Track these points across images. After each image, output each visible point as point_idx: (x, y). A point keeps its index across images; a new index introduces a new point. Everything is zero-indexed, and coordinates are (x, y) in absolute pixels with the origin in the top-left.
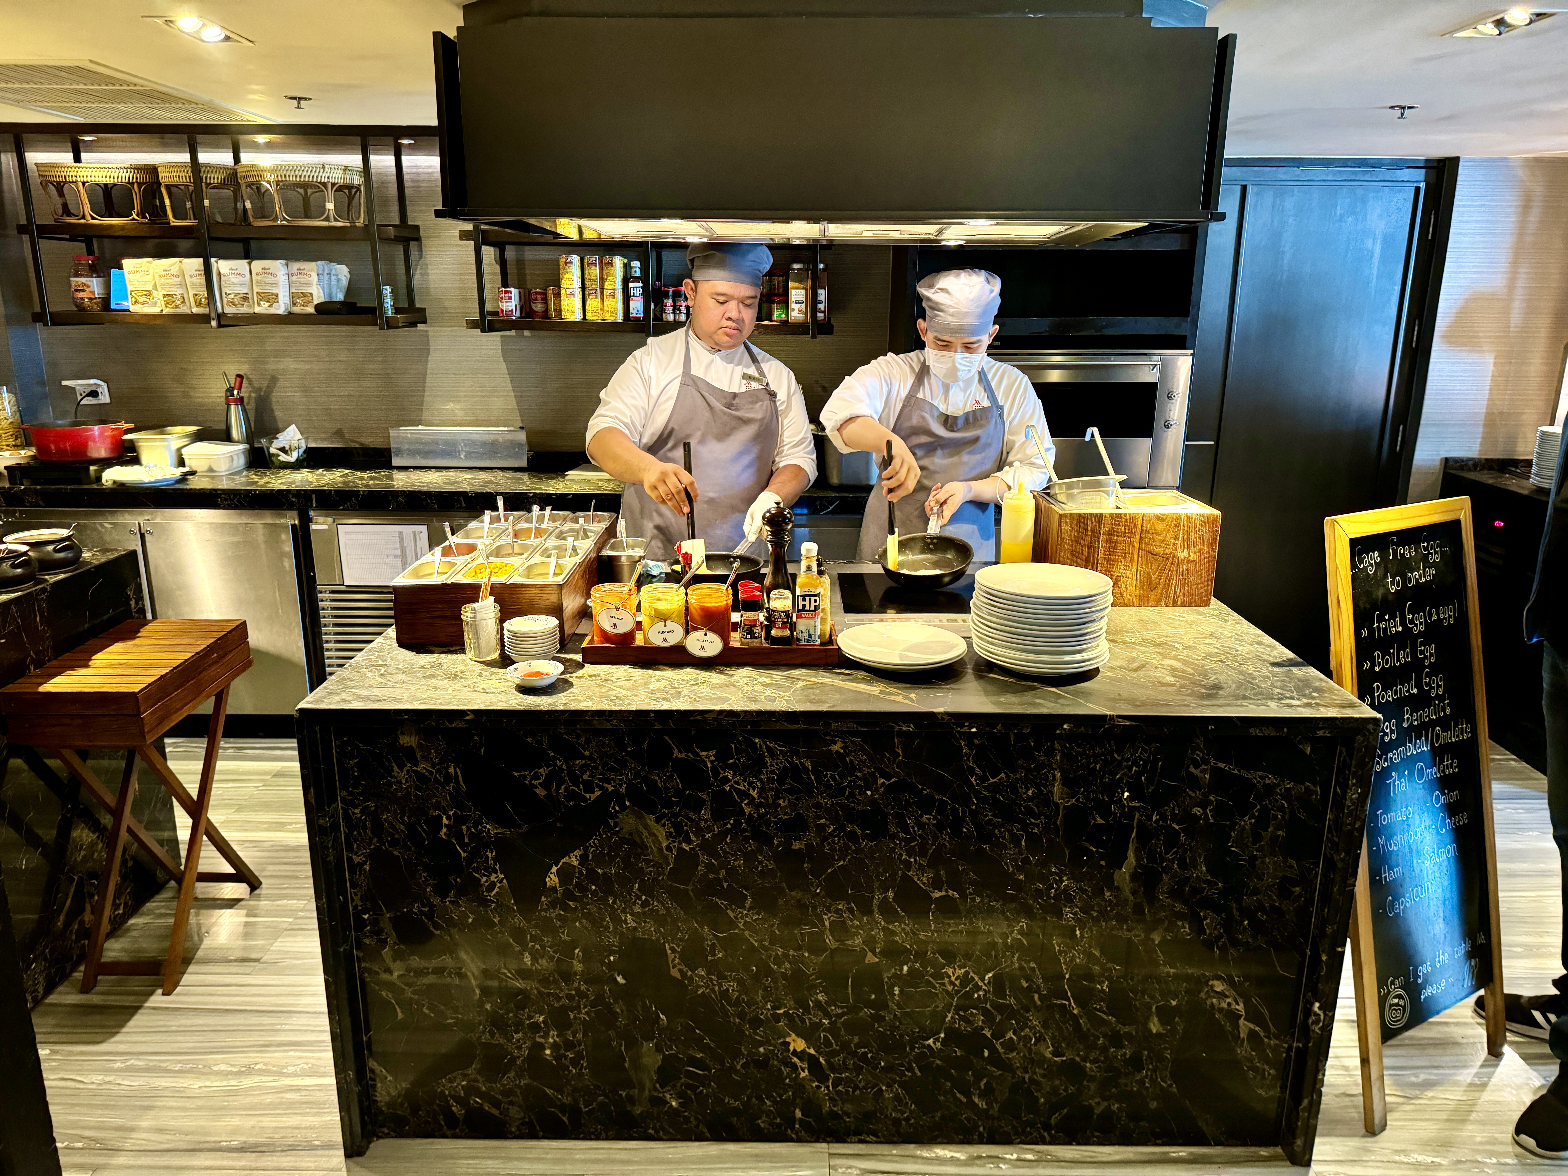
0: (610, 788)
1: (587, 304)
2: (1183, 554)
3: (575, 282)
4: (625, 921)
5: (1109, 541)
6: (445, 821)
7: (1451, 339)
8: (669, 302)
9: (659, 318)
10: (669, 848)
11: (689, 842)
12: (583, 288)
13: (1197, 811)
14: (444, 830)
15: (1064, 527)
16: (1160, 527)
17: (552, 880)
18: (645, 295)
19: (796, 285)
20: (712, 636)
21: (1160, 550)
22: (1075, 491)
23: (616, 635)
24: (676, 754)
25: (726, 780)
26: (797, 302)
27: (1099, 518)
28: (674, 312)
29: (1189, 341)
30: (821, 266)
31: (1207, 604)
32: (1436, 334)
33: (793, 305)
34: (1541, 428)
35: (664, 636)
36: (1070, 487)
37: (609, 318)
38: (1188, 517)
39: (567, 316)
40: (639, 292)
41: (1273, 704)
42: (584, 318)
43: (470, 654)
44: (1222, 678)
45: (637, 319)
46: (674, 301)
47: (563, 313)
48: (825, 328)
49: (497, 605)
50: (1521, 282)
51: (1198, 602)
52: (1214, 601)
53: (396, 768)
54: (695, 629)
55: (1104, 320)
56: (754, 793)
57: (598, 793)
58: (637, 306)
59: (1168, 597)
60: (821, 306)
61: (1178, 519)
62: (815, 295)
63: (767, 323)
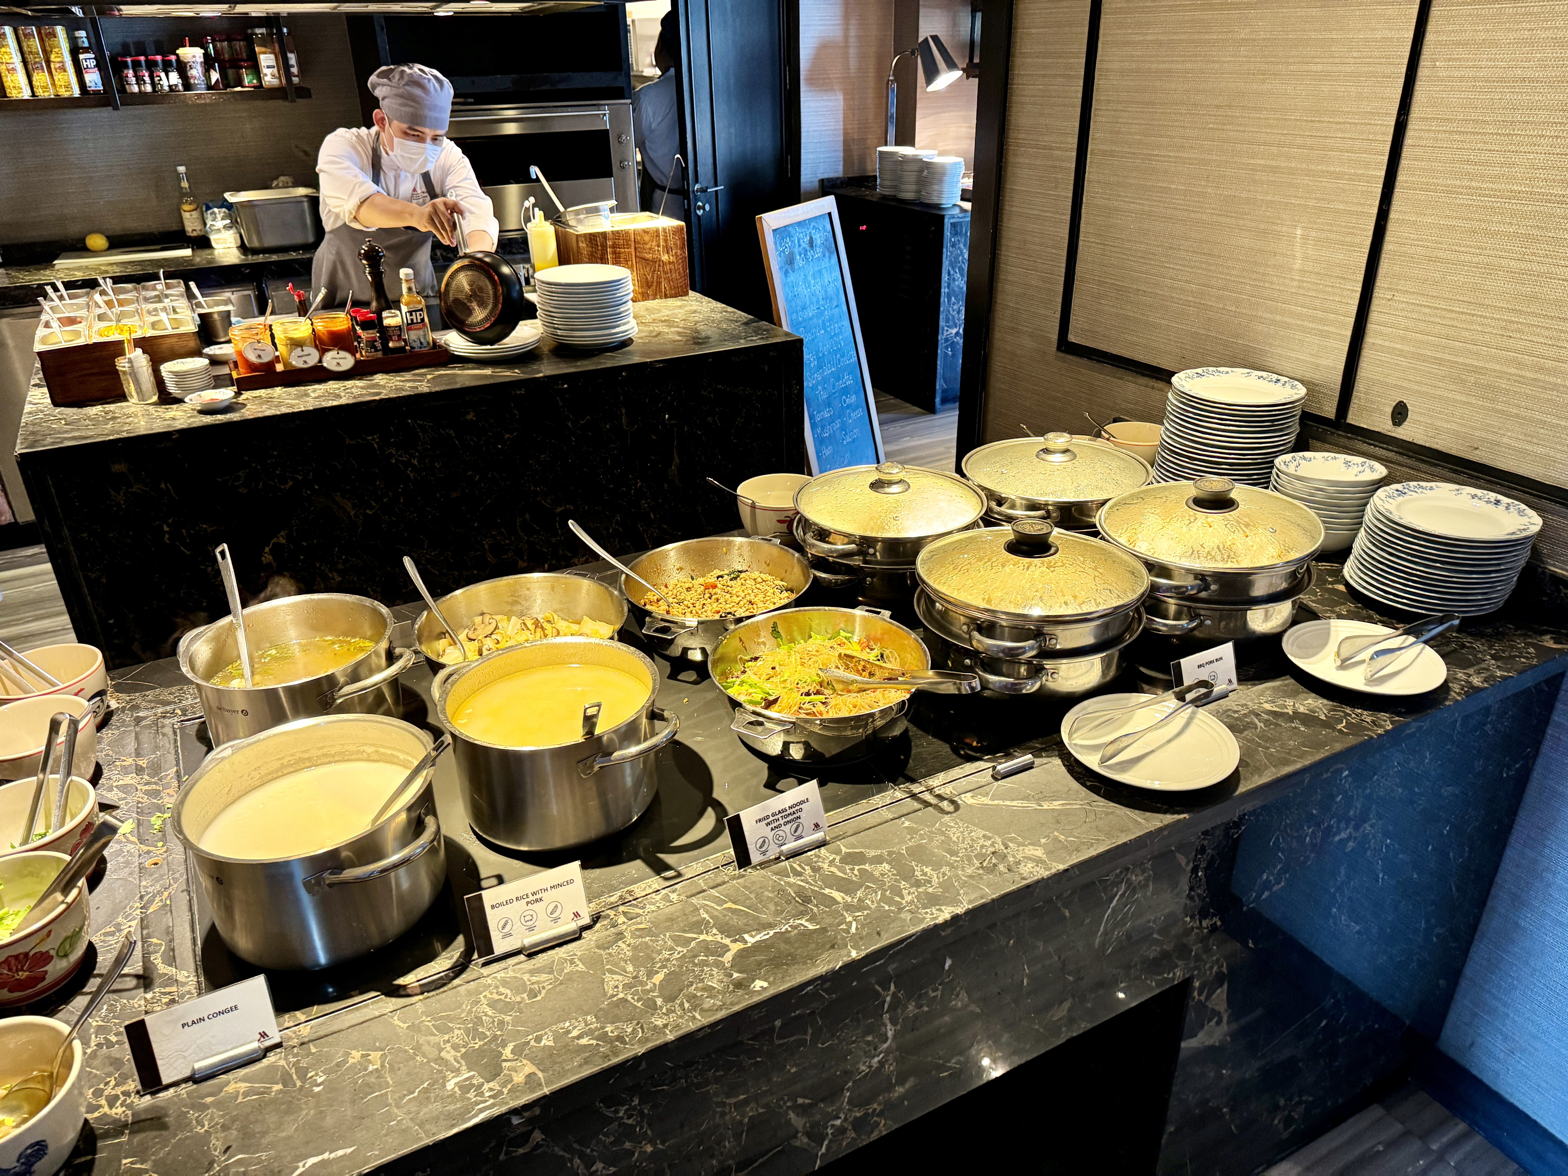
0: (300, 478)
1: (34, 79)
2: (665, 258)
3: (14, 55)
4: (333, 578)
5: (614, 253)
6: (166, 528)
7: (811, 81)
8: (130, 73)
9: (122, 90)
10: (356, 515)
11: (371, 508)
12: (25, 62)
13: (710, 419)
14: (167, 536)
15: (581, 244)
16: (647, 238)
17: (267, 558)
18: (100, 65)
19: (263, 49)
20: (343, 354)
21: (649, 256)
22: (582, 216)
23: (261, 364)
24: (348, 441)
25: (391, 455)
26: (268, 67)
27: (604, 235)
28: (138, 83)
29: (626, 92)
30: (285, 30)
31: (686, 294)
32: (802, 77)
33: (265, 71)
34: (880, 149)
35: (304, 359)
36: (577, 213)
37: (64, 93)
38: (664, 230)
39: (13, 94)
40: (93, 63)
41: (742, 341)
42: (33, 95)
43: (134, 399)
44: (709, 333)
45: (97, 93)
46: (135, 72)
47: (8, 91)
48: (302, 92)
49: (146, 356)
50: (853, 33)
51: (679, 293)
52: (690, 292)
53: (113, 493)
54: (328, 350)
55: (556, 76)
56: (415, 462)
57: (291, 483)
58: (93, 79)
59: (661, 292)
60: (295, 70)
61: (657, 231)
62: (286, 60)
63: (239, 89)
